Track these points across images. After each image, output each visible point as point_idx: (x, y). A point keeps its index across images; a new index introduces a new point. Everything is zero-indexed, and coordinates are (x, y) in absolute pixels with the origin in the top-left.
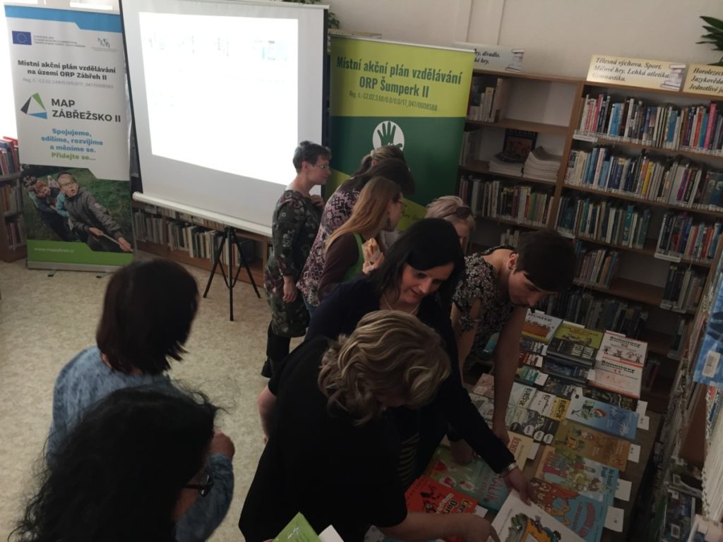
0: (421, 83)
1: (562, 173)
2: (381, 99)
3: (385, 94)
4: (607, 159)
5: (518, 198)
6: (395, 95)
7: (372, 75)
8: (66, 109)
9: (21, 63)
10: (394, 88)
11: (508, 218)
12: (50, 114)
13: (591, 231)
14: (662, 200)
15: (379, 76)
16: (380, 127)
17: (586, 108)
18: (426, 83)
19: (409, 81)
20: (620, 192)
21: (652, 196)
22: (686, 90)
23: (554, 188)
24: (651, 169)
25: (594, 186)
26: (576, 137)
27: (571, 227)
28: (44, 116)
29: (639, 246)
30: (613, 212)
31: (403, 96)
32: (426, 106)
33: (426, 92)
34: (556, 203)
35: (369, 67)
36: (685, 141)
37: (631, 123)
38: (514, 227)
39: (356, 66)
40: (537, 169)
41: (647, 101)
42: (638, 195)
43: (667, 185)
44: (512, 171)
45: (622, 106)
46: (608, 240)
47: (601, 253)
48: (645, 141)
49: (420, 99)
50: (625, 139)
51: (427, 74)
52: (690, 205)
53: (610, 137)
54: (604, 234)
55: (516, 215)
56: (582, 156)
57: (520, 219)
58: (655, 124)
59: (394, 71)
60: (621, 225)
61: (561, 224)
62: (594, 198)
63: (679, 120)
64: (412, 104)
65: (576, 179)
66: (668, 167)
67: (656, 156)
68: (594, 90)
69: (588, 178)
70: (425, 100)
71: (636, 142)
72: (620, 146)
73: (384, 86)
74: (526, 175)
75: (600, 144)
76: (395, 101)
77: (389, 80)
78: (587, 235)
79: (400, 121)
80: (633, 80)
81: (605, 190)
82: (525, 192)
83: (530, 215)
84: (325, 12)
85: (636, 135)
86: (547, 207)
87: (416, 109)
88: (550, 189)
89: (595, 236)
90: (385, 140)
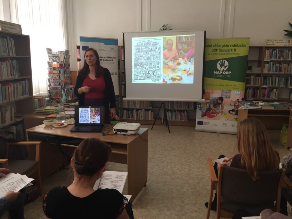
0: (233, 48)
1: (262, 70)
2: (220, 54)
3: (221, 52)
4: (273, 65)
5: (250, 79)
6: (225, 52)
7: (216, 48)
10: (224, 50)
11: (248, 85)
13: (272, 84)
15: (218, 48)
16: (219, 62)
17: (267, 52)
18: (235, 48)
19: (230, 48)
20: (278, 73)
21: (286, 73)
22: (290, 45)
23: (260, 74)
24: (284, 65)
25: (271, 72)
26: (265, 60)
27: (266, 84)
29: (284, 86)
30: (277, 78)
31: (227, 52)
32: (236, 54)
33: (235, 50)
34: (261, 79)
35: (215, 46)
37: (278, 55)
39: (210, 46)
40: (256, 70)
41: (281, 49)
42: (282, 73)
43: (289, 69)
44: (248, 72)
45: (275, 51)
46: (277, 86)
47: (275, 90)
48: (282, 59)
49: (233, 52)
50: (277, 59)
51: (235, 45)
53: (273, 59)
54: (276, 84)
55: (250, 84)
56: (267, 65)
57: (252, 85)
58: (284, 54)
59: (223, 46)
60: (280, 81)
61: (263, 84)
62: (271, 76)
63: (290, 53)
64: (230, 54)
65: (266, 71)
66: (289, 64)
67: (285, 62)
68: (268, 48)
69: (269, 70)
70: (235, 52)
71: (280, 59)
72: (276, 61)
73: (221, 51)
74: (252, 73)
75: (271, 61)
76: (224, 54)
77: (222, 48)
78: (271, 86)
79: (227, 59)
80: (276, 45)
81: (274, 73)
82: (252, 77)
83: (254, 83)
84: (205, 32)
85: (280, 58)
86: (259, 80)
87: (232, 55)
88: (258, 75)
89: (274, 85)
90: (222, 65)
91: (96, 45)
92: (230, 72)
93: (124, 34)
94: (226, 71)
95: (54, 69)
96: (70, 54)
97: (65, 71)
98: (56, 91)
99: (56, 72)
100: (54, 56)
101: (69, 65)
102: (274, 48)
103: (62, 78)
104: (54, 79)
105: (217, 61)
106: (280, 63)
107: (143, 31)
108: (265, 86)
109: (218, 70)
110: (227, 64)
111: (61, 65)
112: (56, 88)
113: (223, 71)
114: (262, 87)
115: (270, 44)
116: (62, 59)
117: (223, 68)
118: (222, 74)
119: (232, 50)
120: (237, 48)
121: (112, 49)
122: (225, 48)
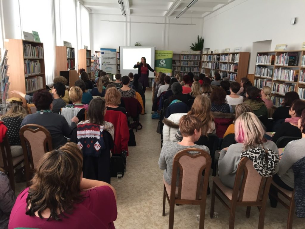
0: (167, 55)
1: (180, 64)
2: (161, 57)
4: (185, 62)
9: (102, 57)
19: (165, 54)
20: (187, 65)
21: (190, 65)
22: (191, 54)
24: (189, 62)
25: (184, 65)
26: (181, 60)
28: (105, 65)
30: (186, 68)
32: (168, 57)
35: (159, 53)
36: (192, 59)
37: (187, 58)
39: (157, 53)
40: (178, 64)
41: (188, 55)
44: (175, 65)
51: (167, 53)
52: (194, 66)
58: (189, 57)
59: (163, 53)
60: (188, 69)
61: (181, 70)
62: (184, 67)
63: (191, 57)
65: (182, 65)
66: (191, 62)
67: (190, 61)
68: (182, 55)
69: (183, 64)
72: (186, 60)
75: (184, 60)
76: (163, 57)
77: (162, 55)
80: (186, 53)
82: (176, 67)
84: (155, 47)
85: (187, 59)
86: (179, 68)
87: (166, 58)
88: (179, 66)
89: (185, 71)
91: (107, 51)
92: (165, 65)
93: (119, 47)
94: (164, 64)
100: (92, 57)
102: (185, 55)
105: (160, 60)
106: (188, 61)
107: (127, 46)
108: (182, 72)
109: (161, 64)
110: (164, 61)
111: (95, 61)
115: (183, 53)
117: (163, 63)
118: (163, 65)
119: (166, 55)
120: (168, 54)
121: (114, 53)
122: (163, 54)
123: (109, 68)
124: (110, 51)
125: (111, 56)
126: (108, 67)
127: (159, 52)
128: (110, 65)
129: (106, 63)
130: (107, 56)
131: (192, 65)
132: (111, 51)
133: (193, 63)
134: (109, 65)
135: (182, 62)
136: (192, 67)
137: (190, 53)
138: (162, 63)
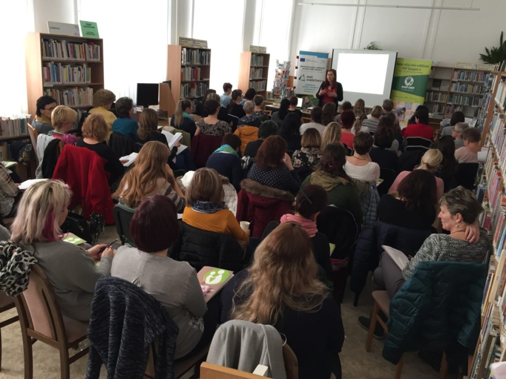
0: (419, 68)
1: (449, 89)
2: (408, 72)
4: (460, 85)
5: (438, 96)
7: (405, 66)
8: (310, 79)
9: (301, 66)
10: (412, 69)
11: (436, 101)
12: (306, 80)
14: (473, 93)
15: (408, 67)
16: (407, 78)
17: (455, 74)
20: (463, 92)
21: (471, 93)
22: (477, 69)
23: (447, 92)
24: (470, 87)
25: (457, 91)
26: (453, 80)
27: (451, 101)
28: (304, 80)
29: (468, 105)
30: (462, 97)
31: (414, 71)
32: (420, 73)
34: (448, 96)
36: (477, 80)
37: (465, 77)
38: (437, 103)
39: (402, 65)
40: (444, 88)
41: (469, 72)
42: (467, 93)
43: (474, 90)
44: (437, 89)
45: (464, 73)
46: (461, 103)
47: (459, 107)
48: (469, 80)
49: (418, 71)
50: (464, 80)
51: (420, 66)
52: (479, 94)
53: (461, 80)
55: (437, 100)
56: (454, 84)
57: (439, 101)
58: (471, 76)
59: (412, 65)
60: (464, 100)
61: (449, 101)
62: (457, 94)
63: (476, 75)
64: (416, 73)
65: (453, 90)
66: (474, 86)
67: (471, 83)
68: (456, 70)
69: (456, 89)
70: (420, 71)
71: (467, 81)
72: (463, 82)
73: (409, 69)
74: (441, 90)
75: (458, 81)
76: (412, 72)
77: (411, 67)
78: (455, 103)
79: (413, 77)
80: (465, 67)
81: (460, 92)
82: (440, 94)
83: (441, 100)
84: (397, 53)
85: (467, 79)
86: (445, 97)
87: (417, 74)
89: (457, 103)
90: (408, 81)
91: (311, 57)
92: (414, 88)
93: (333, 50)
95: (279, 74)
96: (291, 64)
97: (286, 77)
98: (277, 90)
99: (280, 76)
100: (280, 65)
101: (289, 72)
102: (462, 70)
103: (283, 82)
104: (278, 81)
105: (405, 77)
106: (467, 83)
108: (450, 103)
109: (405, 85)
110: (412, 80)
111: (284, 72)
112: (278, 88)
113: (409, 86)
114: (448, 103)
115: (459, 66)
116: (285, 67)
118: (408, 88)
119: (417, 69)
120: (422, 68)
121: (323, 61)
122: (413, 67)
123: (311, 85)
124: (316, 57)
125: (316, 65)
126: (309, 85)
127: (405, 62)
128: (314, 80)
129: (306, 77)
130: (310, 64)
131: (475, 93)
132: (318, 57)
133: (478, 88)
134: (311, 80)
135: (454, 85)
136: (475, 96)
137: (474, 68)
138: (408, 84)
